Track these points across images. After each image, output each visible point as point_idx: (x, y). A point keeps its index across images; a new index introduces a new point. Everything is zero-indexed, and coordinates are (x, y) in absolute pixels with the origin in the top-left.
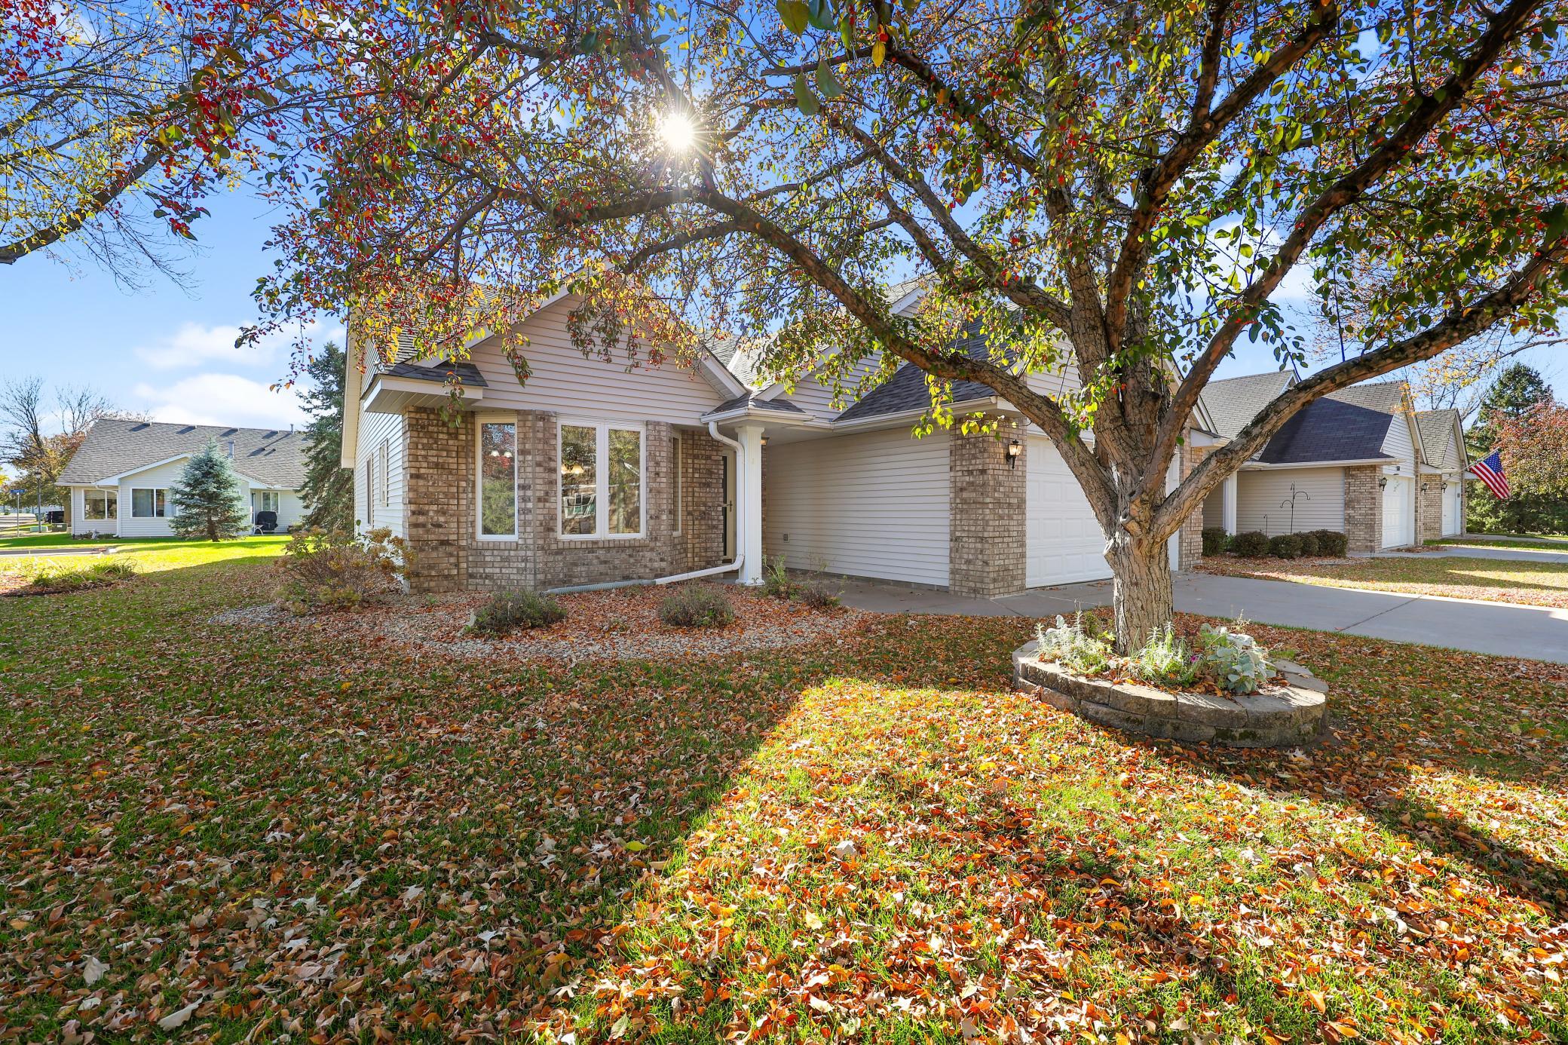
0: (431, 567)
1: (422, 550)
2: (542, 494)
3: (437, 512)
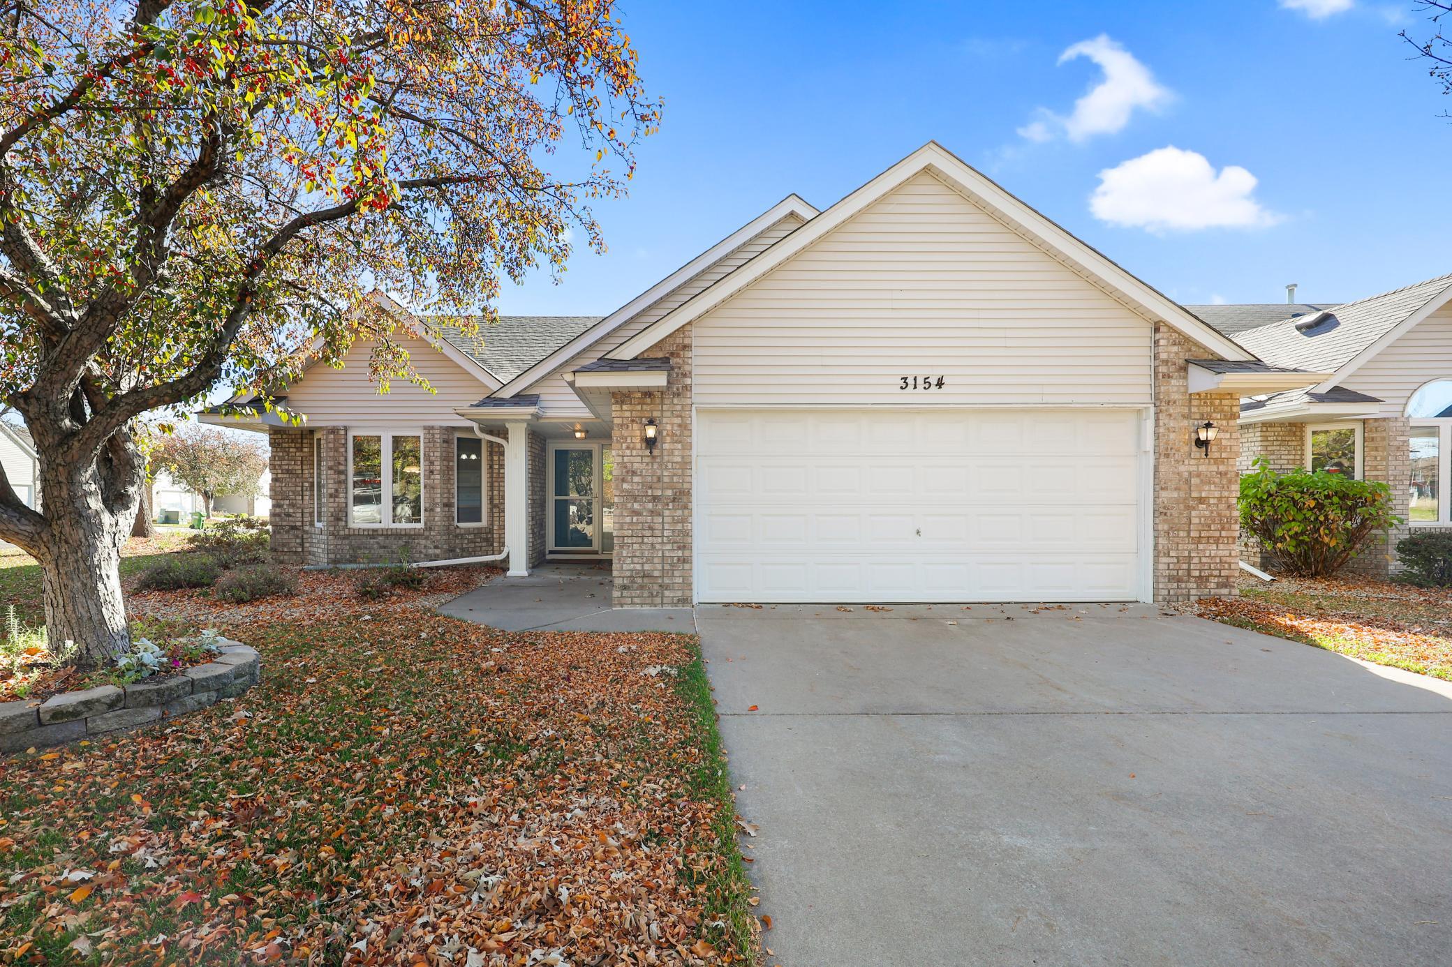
0: (284, 545)
1: (279, 533)
2: (333, 491)
3: (289, 505)
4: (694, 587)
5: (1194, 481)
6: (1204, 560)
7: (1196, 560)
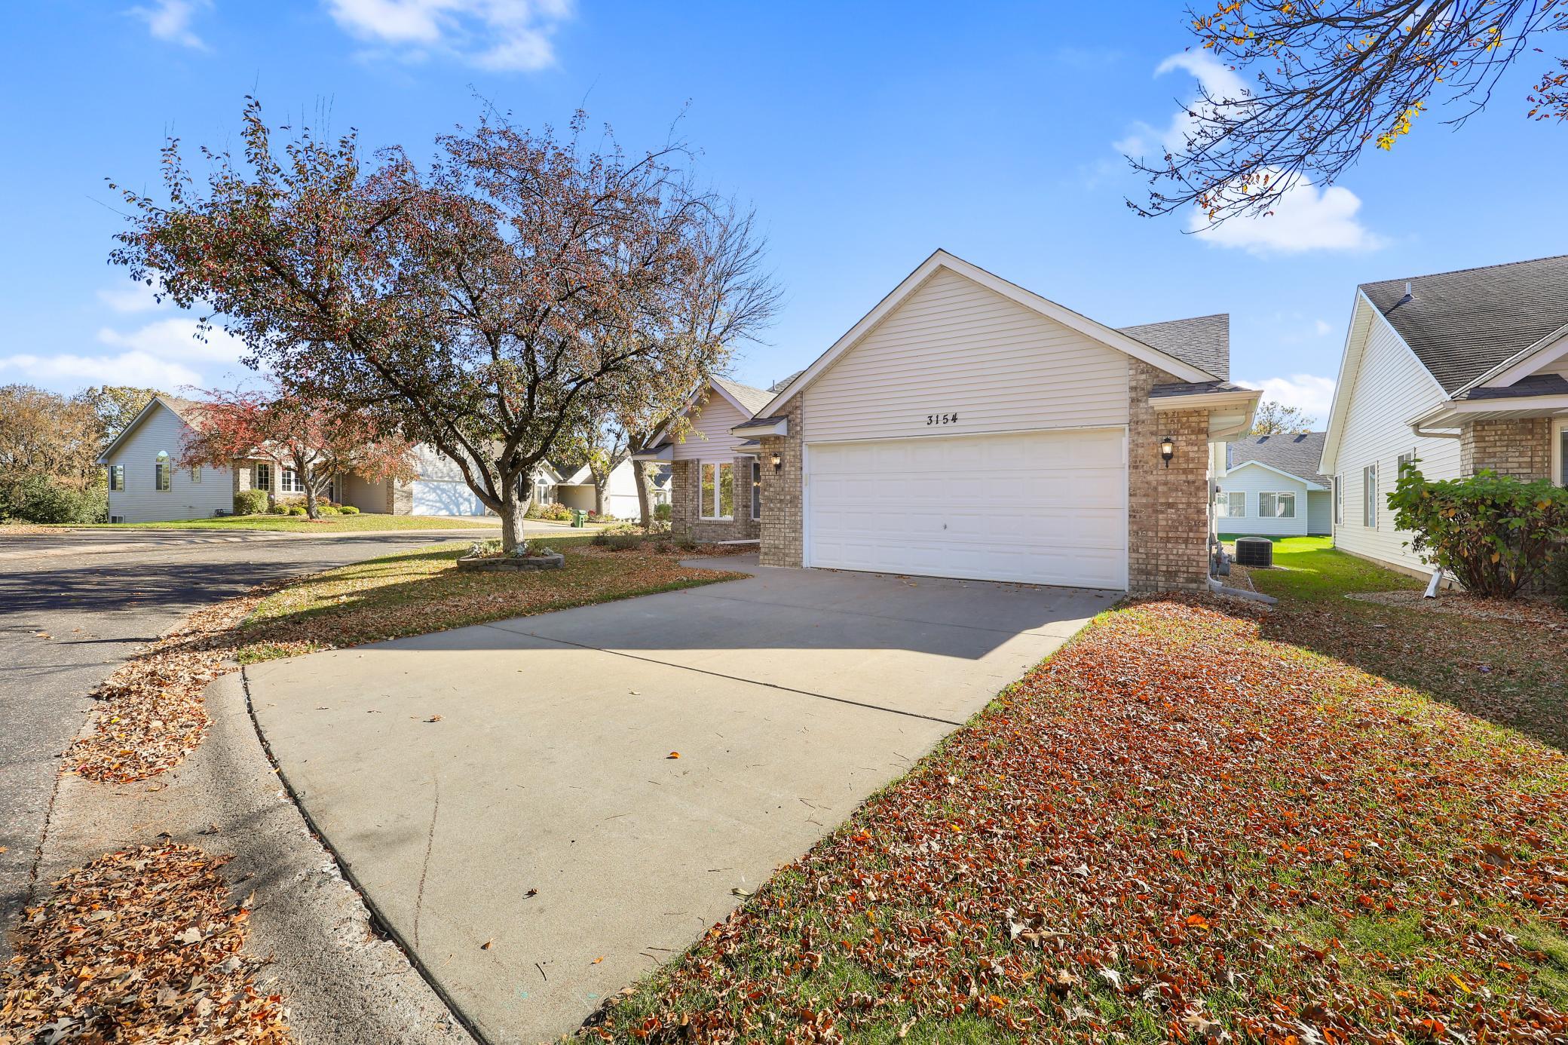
4: (803, 556)
5: (1160, 489)
6: (1171, 557)
7: (1163, 557)
